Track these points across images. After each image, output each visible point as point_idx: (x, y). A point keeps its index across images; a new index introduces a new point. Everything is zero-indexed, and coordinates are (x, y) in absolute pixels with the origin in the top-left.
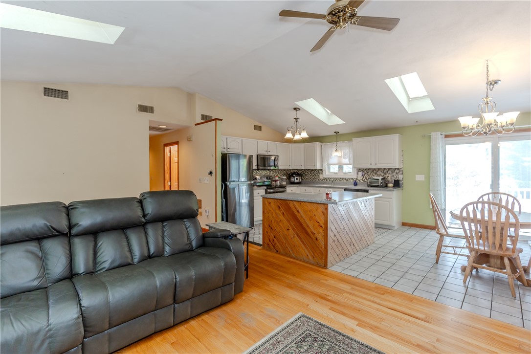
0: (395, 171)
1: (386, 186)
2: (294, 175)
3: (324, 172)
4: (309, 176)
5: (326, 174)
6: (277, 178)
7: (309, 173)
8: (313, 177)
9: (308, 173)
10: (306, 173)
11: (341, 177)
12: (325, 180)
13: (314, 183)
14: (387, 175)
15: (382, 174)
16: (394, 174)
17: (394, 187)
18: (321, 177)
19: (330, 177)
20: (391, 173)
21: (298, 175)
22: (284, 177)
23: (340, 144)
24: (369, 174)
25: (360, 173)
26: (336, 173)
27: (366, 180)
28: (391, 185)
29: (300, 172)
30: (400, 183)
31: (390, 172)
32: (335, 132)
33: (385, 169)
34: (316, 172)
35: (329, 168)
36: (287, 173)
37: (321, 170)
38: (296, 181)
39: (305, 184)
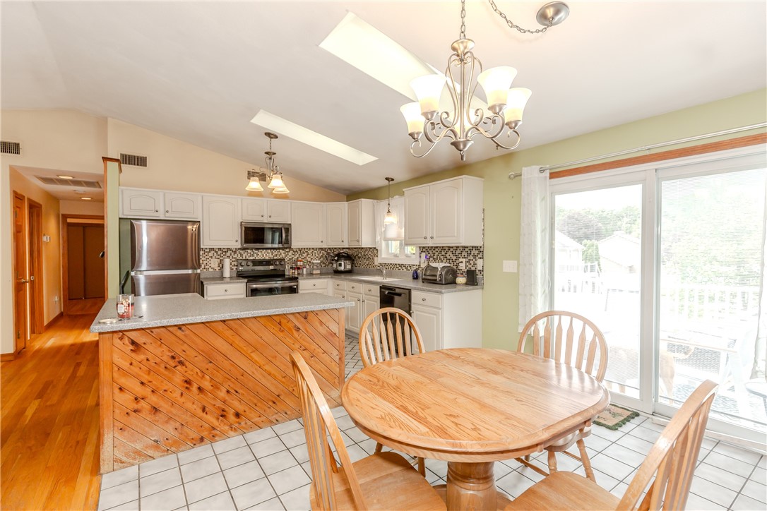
0: (472, 252)
1: (454, 282)
3: (379, 252)
5: (384, 257)
7: (363, 254)
8: (367, 262)
10: (360, 255)
11: (401, 263)
12: (381, 268)
14: (461, 260)
15: (454, 258)
16: (471, 257)
17: (466, 284)
19: (387, 262)
20: (466, 255)
23: (393, 200)
25: (423, 255)
26: (396, 256)
28: (461, 280)
30: (479, 276)
31: (464, 253)
32: (387, 179)
33: (457, 247)
34: (370, 253)
35: (387, 246)
37: (373, 249)
39: (355, 274)
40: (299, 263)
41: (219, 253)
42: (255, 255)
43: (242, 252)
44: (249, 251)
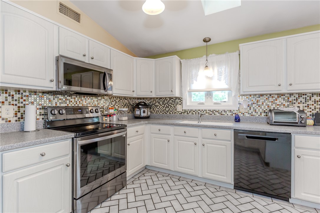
0: (313, 99)
2: (140, 106)
3: (184, 102)
4: (160, 107)
5: (187, 105)
6: (112, 111)
7: (161, 103)
8: (167, 109)
9: (159, 103)
10: (157, 104)
11: (212, 108)
12: (186, 114)
13: (169, 118)
15: (287, 103)
16: (310, 102)
17: (316, 124)
18: (179, 108)
19: (194, 109)
20: (304, 101)
21: (145, 105)
22: (124, 109)
23: (212, 57)
24: (260, 103)
27: (254, 113)
28: (310, 122)
29: (147, 102)
31: (301, 99)
32: (205, 41)
33: (291, 94)
34: (171, 102)
36: (129, 103)
37: (179, 98)
38: (143, 115)
39: (155, 118)
40: (110, 110)
41: (17, 96)
42: (68, 102)
43: (51, 97)
44: (60, 97)
